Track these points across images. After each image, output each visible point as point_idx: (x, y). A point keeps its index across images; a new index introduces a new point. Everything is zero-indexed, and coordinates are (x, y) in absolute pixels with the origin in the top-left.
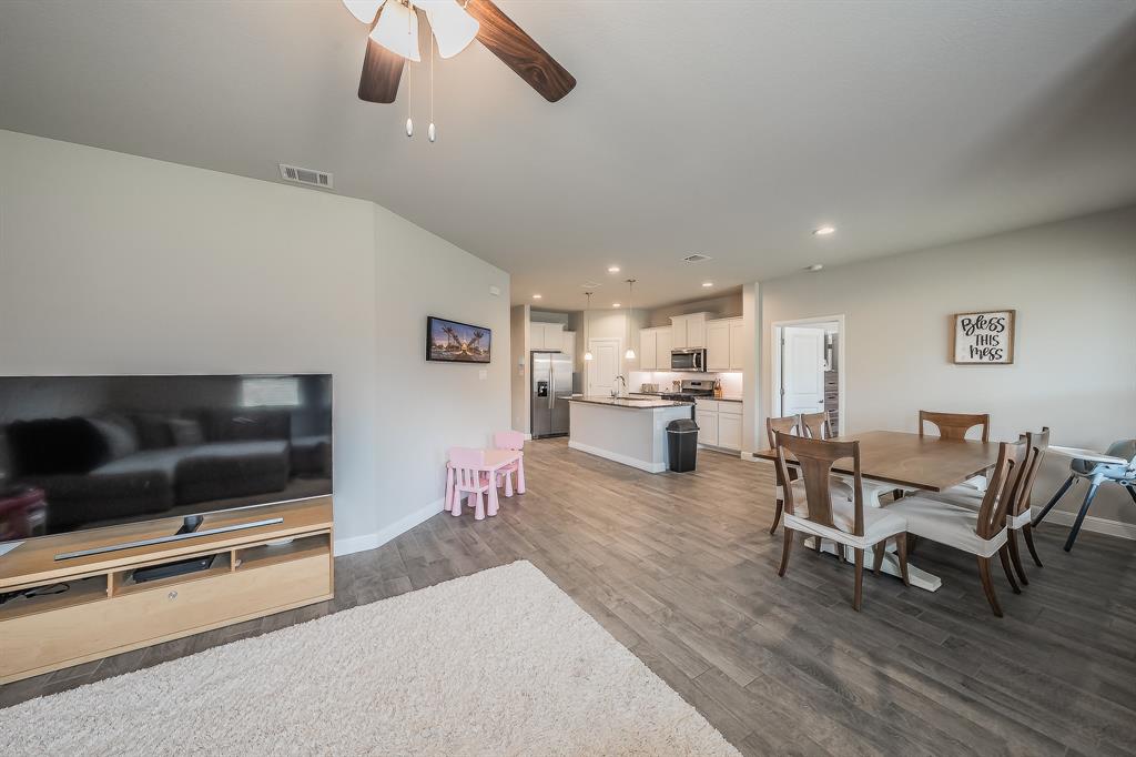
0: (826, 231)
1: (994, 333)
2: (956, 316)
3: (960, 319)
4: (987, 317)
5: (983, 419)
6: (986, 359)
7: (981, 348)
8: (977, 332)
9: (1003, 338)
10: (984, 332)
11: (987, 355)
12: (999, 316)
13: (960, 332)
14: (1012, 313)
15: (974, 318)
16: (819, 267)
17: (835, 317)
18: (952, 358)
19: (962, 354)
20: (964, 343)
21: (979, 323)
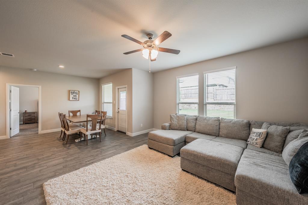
0: (62, 67)
1: (76, 95)
2: (70, 90)
3: (71, 91)
4: (75, 92)
5: (79, 111)
6: (75, 100)
7: (74, 97)
8: (74, 94)
9: (78, 96)
10: (75, 94)
11: (75, 99)
12: (77, 92)
13: (71, 94)
14: (79, 91)
15: (73, 91)
16: (36, 70)
17: (38, 86)
18: (69, 100)
19: (71, 99)
20: (71, 96)
21: (74, 93)
